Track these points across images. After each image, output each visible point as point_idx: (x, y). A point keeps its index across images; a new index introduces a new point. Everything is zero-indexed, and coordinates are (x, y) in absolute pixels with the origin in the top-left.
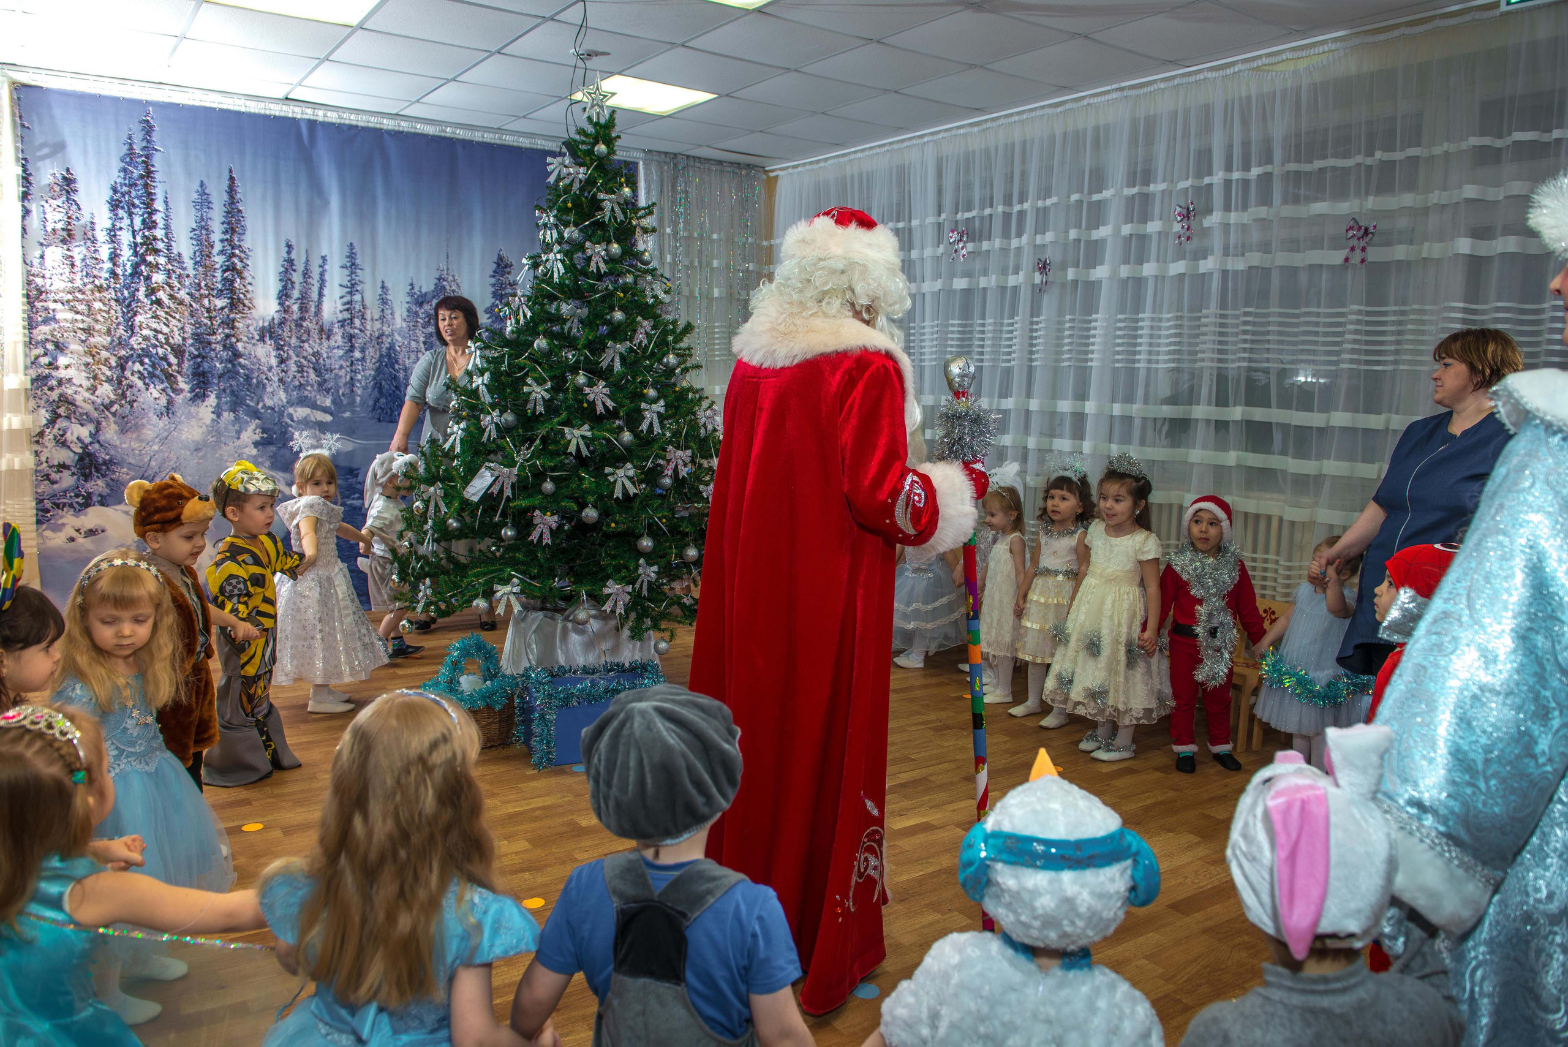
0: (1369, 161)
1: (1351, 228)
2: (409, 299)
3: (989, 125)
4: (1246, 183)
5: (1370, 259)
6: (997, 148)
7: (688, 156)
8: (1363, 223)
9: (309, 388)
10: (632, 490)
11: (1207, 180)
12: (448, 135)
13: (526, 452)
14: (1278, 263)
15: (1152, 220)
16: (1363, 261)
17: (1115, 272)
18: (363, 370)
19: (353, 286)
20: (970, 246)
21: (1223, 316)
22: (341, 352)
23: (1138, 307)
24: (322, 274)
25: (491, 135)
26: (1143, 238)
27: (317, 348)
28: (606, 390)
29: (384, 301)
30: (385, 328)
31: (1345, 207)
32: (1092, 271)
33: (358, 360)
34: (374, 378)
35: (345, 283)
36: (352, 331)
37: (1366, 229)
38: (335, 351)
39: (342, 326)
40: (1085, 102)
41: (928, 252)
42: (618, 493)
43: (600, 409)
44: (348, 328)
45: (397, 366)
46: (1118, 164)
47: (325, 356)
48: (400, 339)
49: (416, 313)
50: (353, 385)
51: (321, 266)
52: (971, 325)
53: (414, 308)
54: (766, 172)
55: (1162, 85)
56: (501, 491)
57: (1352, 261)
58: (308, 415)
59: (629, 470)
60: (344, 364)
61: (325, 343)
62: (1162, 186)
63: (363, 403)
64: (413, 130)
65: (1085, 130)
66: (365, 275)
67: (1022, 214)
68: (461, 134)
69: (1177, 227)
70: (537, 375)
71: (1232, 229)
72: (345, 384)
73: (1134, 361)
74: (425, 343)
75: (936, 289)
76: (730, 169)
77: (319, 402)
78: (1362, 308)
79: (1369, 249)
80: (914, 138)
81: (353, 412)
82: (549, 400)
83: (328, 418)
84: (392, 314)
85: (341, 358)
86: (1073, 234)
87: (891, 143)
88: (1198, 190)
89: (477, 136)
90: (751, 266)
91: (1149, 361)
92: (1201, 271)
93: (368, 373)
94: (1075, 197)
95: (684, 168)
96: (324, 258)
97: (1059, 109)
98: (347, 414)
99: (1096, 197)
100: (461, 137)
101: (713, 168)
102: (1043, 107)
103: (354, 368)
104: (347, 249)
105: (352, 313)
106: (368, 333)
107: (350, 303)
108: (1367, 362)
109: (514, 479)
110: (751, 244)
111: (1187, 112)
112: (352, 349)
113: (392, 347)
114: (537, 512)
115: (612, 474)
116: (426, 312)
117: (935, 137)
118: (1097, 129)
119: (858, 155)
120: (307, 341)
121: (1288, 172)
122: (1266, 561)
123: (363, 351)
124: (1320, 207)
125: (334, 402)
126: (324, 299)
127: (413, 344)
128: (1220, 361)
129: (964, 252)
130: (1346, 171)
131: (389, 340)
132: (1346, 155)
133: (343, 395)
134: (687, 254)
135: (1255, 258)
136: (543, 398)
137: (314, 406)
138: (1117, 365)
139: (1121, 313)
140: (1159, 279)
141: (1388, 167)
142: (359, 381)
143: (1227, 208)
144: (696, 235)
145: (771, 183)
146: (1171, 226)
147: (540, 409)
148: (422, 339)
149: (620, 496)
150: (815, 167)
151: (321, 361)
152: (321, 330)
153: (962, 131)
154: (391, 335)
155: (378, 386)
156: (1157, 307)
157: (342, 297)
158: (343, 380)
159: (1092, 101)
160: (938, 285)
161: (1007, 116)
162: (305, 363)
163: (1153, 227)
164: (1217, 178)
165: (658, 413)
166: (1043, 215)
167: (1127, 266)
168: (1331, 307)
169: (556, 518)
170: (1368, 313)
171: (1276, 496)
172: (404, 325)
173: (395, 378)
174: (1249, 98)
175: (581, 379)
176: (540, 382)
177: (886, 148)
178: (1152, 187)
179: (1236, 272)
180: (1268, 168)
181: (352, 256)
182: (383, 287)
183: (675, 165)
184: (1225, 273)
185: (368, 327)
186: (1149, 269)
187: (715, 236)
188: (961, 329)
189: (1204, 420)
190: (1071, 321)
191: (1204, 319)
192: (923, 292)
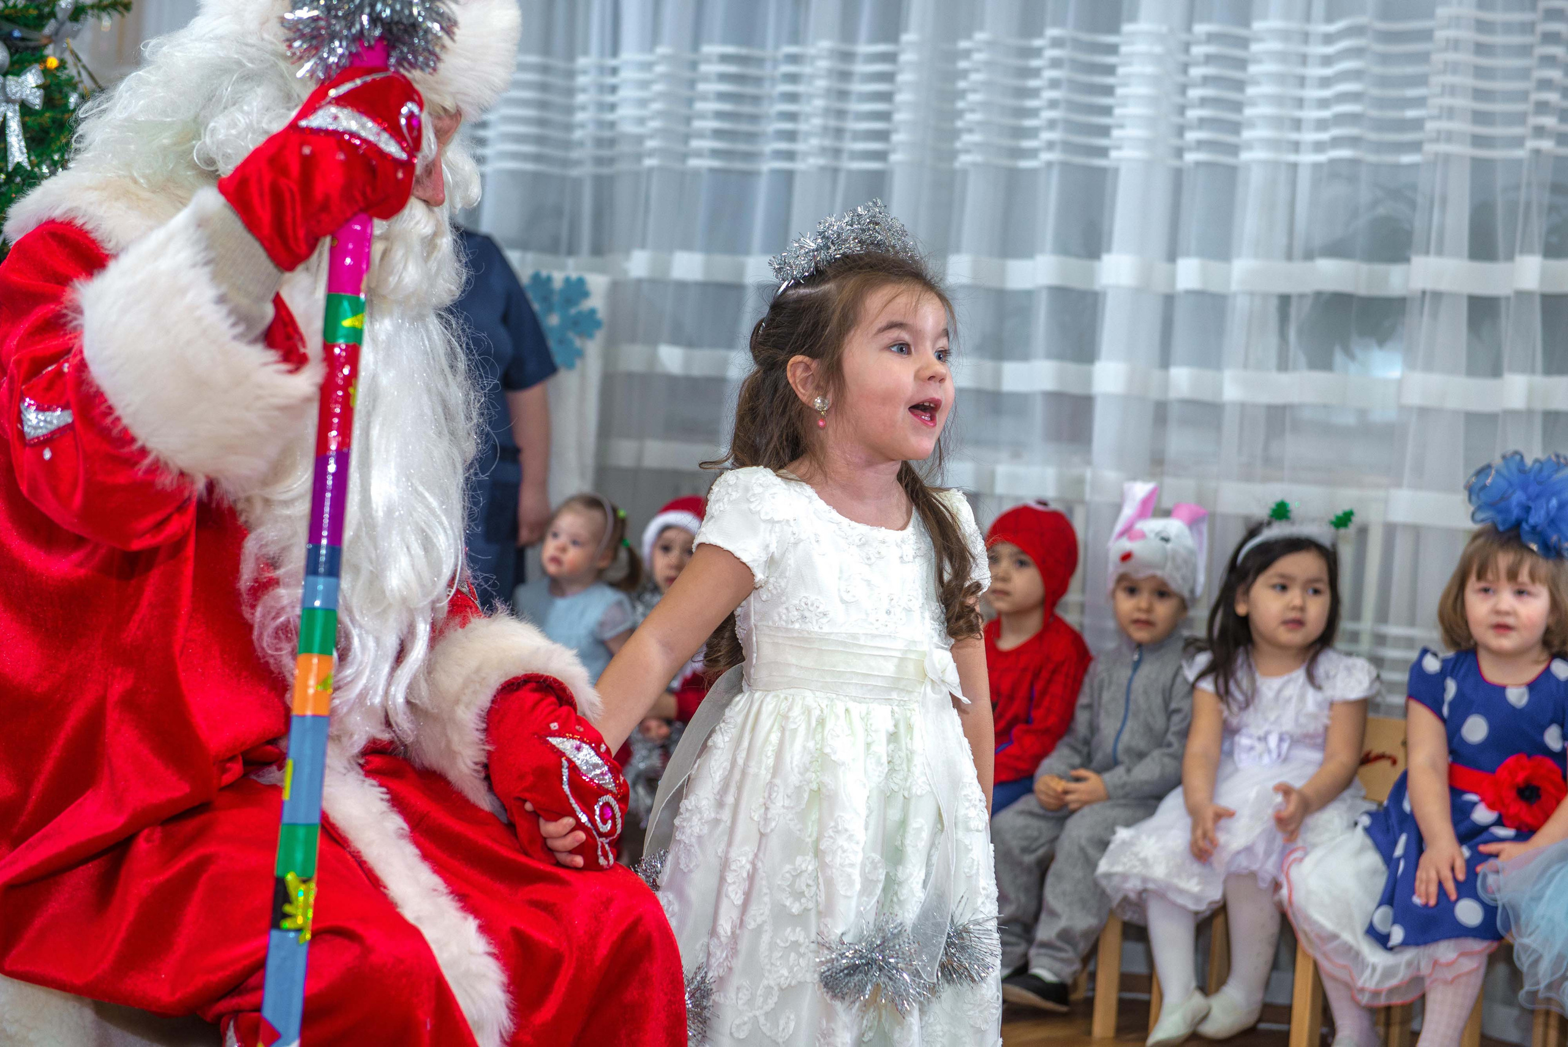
21: (1482, 26)
73: (1235, 147)
128: (1478, 141)
138: (1190, 157)
156: (1298, 6)
165: (25, 109)
188: (732, 69)
189: (1437, 296)
190: (1057, 43)
191: (1441, 35)
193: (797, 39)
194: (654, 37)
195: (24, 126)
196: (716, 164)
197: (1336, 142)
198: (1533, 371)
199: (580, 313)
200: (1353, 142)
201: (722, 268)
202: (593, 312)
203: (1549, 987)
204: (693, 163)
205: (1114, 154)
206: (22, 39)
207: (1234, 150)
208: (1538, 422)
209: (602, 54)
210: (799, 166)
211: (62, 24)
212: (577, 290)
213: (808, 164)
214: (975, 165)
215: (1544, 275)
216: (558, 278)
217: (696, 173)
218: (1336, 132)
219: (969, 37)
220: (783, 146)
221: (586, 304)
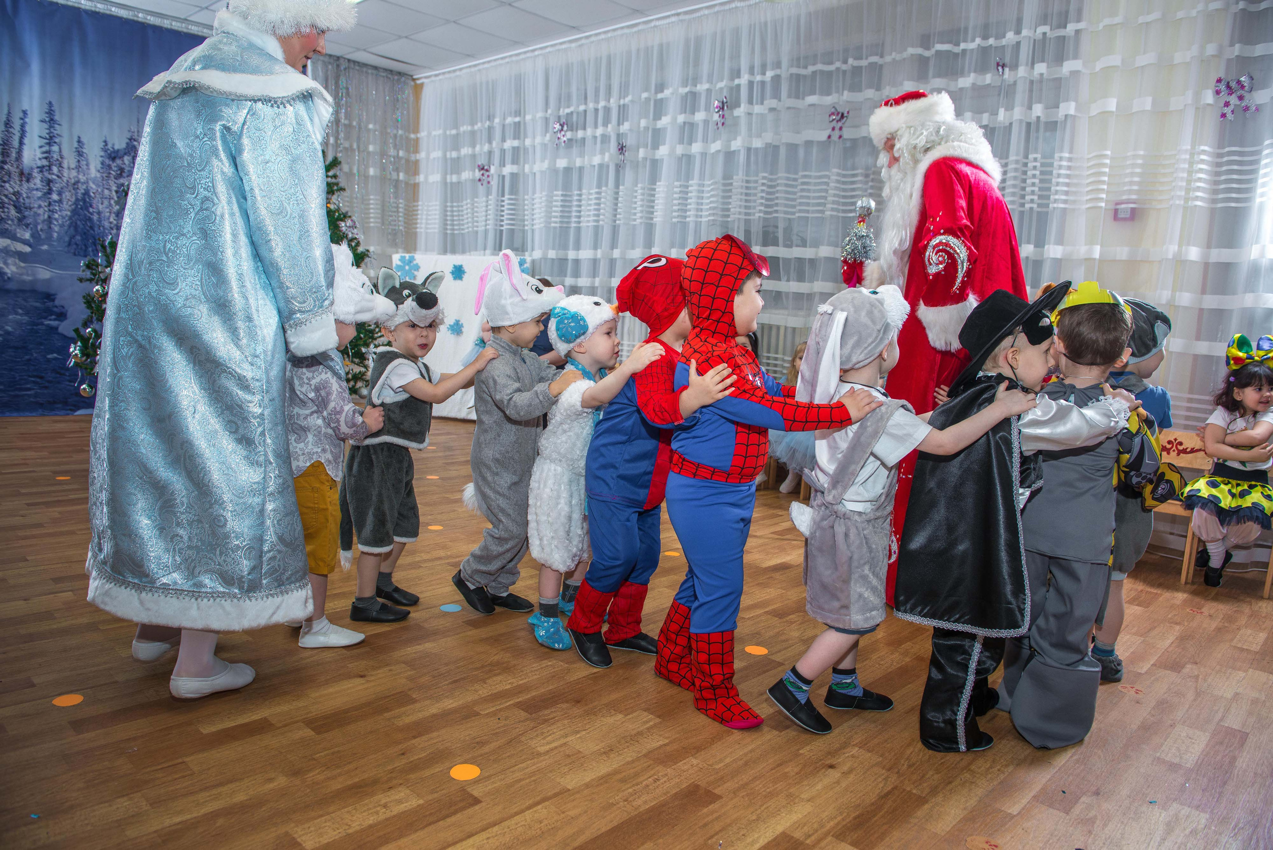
0: (844, 67)
1: (833, 114)
2: (102, 154)
3: (583, 41)
4: (763, 83)
5: (845, 136)
6: (589, 61)
7: (349, 60)
8: (840, 110)
9: (10, 222)
11: (737, 82)
12: (140, 20)
14: (784, 141)
15: (699, 111)
16: (840, 137)
17: (673, 150)
18: (60, 211)
19: (51, 138)
20: (569, 135)
21: (747, 182)
22: (39, 194)
23: (688, 177)
24: (23, 126)
25: (179, 24)
26: (692, 125)
27: (17, 188)
29: (80, 154)
30: (81, 177)
31: (829, 100)
32: (657, 151)
33: (55, 201)
34: (70, 218)
35: (45, 134)
36: (50, 177)
37: (843, 114)
38: (35, 192)
39: (41, 171)
40: (653, 24)
41: (538, 140)
44: (46, 174)
45: (91, 210)
46: (675, 71)
47: (25, 196)
48: (94, 186)
49: (109, 167)
50: (50, 223)
51: (22, 119)
52: (570, 196)
53: (107, 161)
54: (414, 80)
55: (706, 12)
57: (833, 138)
58: (9, 245)
60: (43, 204)
61: (25, 185)
62: (706, 86)
63: (60, 239)
64: (108, 12)
65: (652, 47)
66: (62, 130)
67: (607, 110)
68: (152, 20)
69: (716, 117)
71: (754, 117)
72: (44, 221)
73: (685, 217)
74: (117, 192)
75: (544, 169)
76: (384, 74)
77: (18, 235)
78: (840, 171)
79: (844, 129)
80: (528, 52)
81: (49, 245)
83: (28, 249)
84: (87, 165)
85: (39, 198)
86: (643, 123)
87: (511, 56)
88: (731, 89)
89: (166, 24)
90: (401, 153)
91: (697, 216)
92: (733, 149)
93: (64, 213)
94: (645, 95)
95: (345, 69)
96: (25, 113)
97: (635, 29)
98: (45, 247)
99: (660, 96)
100: (151, 23)
101: (370, 71)
102: (622, 28)
103: (51, 208)
104: (46, 106)
105: (50, 162)
106: (65, 179)
107: (48, 152)
108: (844, 211)
110: (401, 136)
111: (723, 33)
112: (50, 192)
113: (86, 193)
116: (118, 166)
117: (544, 51)
118: (661, 46)
119: (486, 66)
120: (8, 182)
121: (791, 75)
122: (776, 359)
123: (60, 194)
124: (811, 99)
125: (32, 236)
126: (25, 147)
127: (106, 192)
128: (746, 214)
129: (565, 139)
130: (830, 73)
131: (84, 187)
132: (831, 63)
133: (41, 230)
134: (347, 138)
135: (769, 137)
137: (14, 238)
138: (674, 220)
139: (677, 181)
140: (704, 155)
141: (857, 70)
142: (56, 220)
143: (750, 102)
144: (355, 123)
145: (418, 89)
146: (712, 117)
148: (114, 188)
150: (452, 75)
151: (21, 200)
152: (22, 173)
153: (564, 46)
154: (87, 182)
155: (74, 225)
156: (702, 176)
157: (41, 147)
158: (42, 218)
159: (658, 23)
160: (546, 165)
161: (596, 35)
162: (6, 200)
163: (700, 116)
164: (744, 80)
166: (623, 111)
167: (682, 146)
168: (819, 172)
170: (844, 176)
171: (782, 311)
172: (98, 175)
173: (90, 219)
174: (766, 23)
177: (507, 60)
178: (699, 87)
179: (757, 149)
180: (778, 72)
181: (50, 112)
182: (79, 141)
183: (338, 66)
184: (749, 150)
185: (65, 174)
186: (696, 148)
187: (371, 126)
188: (563, 198)
190: (641, 189)
191: (734, 184)
192: (534, 171)
193: (580, 189)
194: (543, 189)
196: (560, 225)
200: (714, 214)
201: (561, 254)
204: (553, 225)
205: (655, 219)
209: (532, 195)
218: (711, 212)
219: (622, 187)
220: (577, 220)
221: (525, 266)
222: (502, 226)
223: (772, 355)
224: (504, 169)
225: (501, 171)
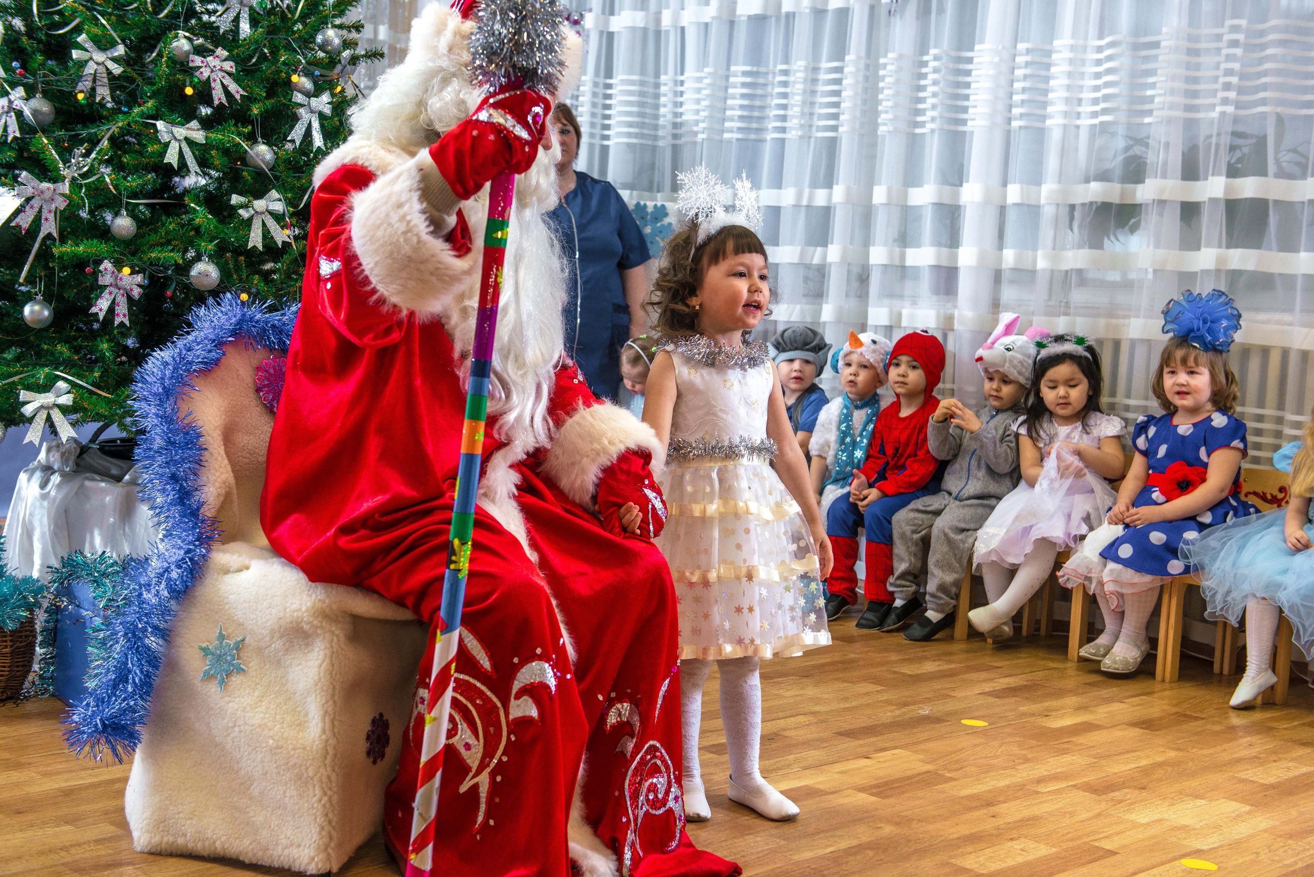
10: (281, 236)
13: (80, 162)
21: (1193, 38)
23: (1050, 30)
28: (229, 66)
42: (255, 240)
43: (218, 95)
52: (766, 73)
56: (37, 222)
59: (274, 202)
70: (96, 30)
73: (1040, 117)
75: (705, 19)
82: (119, 77)
91: (1069, 115)
109: (61, 204)
114: (107, 265)
115: (245, 206)
128: (1188, 108)
136: (109, 73)
138: (1015, 124)
139: (1022, 40)
147: (103, 92)
149: (260, 247)
156: (1080, 29)
160: (709, 9)
165: (322, 116)
169: (139, 278)
175: (181, 43)
176: (104, 44)
188: (748, 80)
189: (1162, 203)
190: (936, 58)
191: (1163, 44)
192: (684, 23)
193: (786, 60)
194: (703, 61)
195: (322, 126)
196: (740, 136)
197: (1105, 111)
198: (1220, 246)
199: (663, 226)
202: (670, 224)
203: (1222, 609)
204: (726, 136)
205: (969, 123)
206: (321, 76)
207: (1043, 118)
208: (1223, 276)
209: (676, 74)
210: (787, 136)
211: (345, 67)
212: (661, 212)
213: (792, 135)
214: (889, 132)
215: (1227, 189)
216: (650, 205)
217: (729, 141)
218: (1103, 105)
219: (885, 56)
220: (778, 124)
221: (667, 221)
222: (607, 138)
223: (1268, 412)
224: (613, 19)
225: (607, 23)
